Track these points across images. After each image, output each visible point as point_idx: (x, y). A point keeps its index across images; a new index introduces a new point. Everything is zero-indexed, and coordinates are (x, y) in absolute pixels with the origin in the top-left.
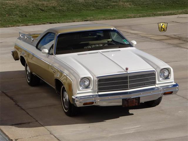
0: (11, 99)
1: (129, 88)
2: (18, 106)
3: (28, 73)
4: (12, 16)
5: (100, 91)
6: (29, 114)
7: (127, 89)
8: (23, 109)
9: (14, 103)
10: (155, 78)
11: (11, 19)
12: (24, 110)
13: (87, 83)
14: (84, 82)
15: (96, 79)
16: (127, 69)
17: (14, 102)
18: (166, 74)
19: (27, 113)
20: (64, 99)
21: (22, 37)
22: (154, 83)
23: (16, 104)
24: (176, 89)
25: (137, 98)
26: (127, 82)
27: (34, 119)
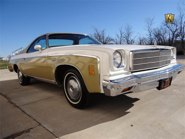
0: (5, 97)
2: (12, 103)
3: (20, 77)
5: (135, 70)
6: (26, 114)
7: (158, 67)
8: (16, 106)
9: (7, 101)
12: (18, 107)
15: (130, 53)
17: (7, 99)
19: (23, 111)
23: (10, 101)
26: (158, 59)
27: (34, 120)
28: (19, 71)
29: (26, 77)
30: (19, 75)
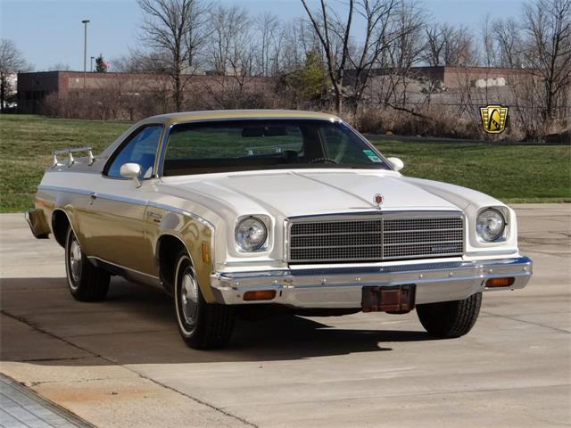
0: (20, 321)
1: (383, 258)
2: (43, 332)
3: (72, 262)
4: (27, 194)
5: (296, 261)
7: (379, 258)
8: (55, 337)
9: (29, 328)
10: (461, 235)
11: (23, 200)
12: (60, 339)
13: (257, 234)
14: (250, 231)
15: (286, 223)
16: (379, 199)
17: (29, 325)
18: (496, 224)
20: (184, 298)
21: (59, 165)
22: (459, 249)
23: (36, 329)
24: (524, 271)
25: (408, 287)
26: (377, 239)
27: (90, 352)
28: (72, 239)
29: (96, 265)
30: (69, 255)
